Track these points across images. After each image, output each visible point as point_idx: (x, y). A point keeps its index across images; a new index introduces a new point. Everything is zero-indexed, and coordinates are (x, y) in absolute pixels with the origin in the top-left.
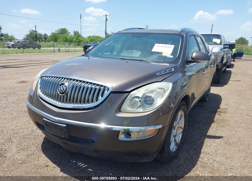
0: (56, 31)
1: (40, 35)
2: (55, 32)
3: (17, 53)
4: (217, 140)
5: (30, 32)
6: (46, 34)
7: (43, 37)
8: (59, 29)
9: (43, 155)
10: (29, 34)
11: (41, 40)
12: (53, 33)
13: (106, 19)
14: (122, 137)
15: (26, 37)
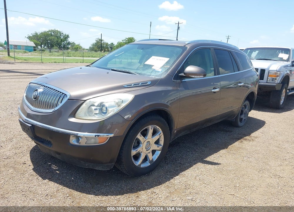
0: (122, 40)
1: (106, 44)
2: (122, 42)
3: (77, 63)
4: (210, 166)
5: (96, 41)
6: (112, 43)
7: (110, 46)
8: (127, 38)
9: (29, 155)
10: (95, 43)
11: (106, 50)
12: (120, 42)
13: (178, 28)
14: (73, 141)
15: (92, 46)
